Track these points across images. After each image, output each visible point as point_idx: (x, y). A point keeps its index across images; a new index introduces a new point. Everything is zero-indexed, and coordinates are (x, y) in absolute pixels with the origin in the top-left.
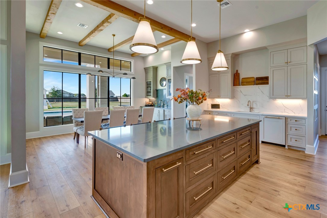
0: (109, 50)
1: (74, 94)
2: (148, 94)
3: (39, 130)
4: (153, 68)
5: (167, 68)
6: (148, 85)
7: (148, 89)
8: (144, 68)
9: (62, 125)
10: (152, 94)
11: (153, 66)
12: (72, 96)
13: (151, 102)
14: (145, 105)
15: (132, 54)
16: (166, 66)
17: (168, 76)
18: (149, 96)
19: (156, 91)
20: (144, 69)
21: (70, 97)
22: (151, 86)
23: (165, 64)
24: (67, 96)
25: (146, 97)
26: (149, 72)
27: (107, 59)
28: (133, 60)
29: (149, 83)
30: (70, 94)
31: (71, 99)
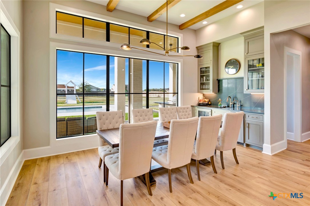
0: (149, 19)
1: (100, 89)
2: (202, 86)
3: (49, 145)
4: (213, 46)
5: (245, 40)
6: (203, 73)
7: (202, 78)
8: (197, 47)
9: (84, 135)
10: (211, 86)
11: (214, 41)
12: (99, 91)
13: (207, 99)
14: (197, 103)
15: (180, 26)
16: (243, 37)
17: (249, 54)
18: (203, 89)
19: (217, 82)
20: (195, 49)
21: (97, 92)
22: (209, 75)
23: (241, 34)
24: (95, 90)
25: (198, 92)
26: (204, 52)
27: (145, 33)
28: (182, 35)
29: (204, 69)
30: (97, 89)
31: (97, 94)
